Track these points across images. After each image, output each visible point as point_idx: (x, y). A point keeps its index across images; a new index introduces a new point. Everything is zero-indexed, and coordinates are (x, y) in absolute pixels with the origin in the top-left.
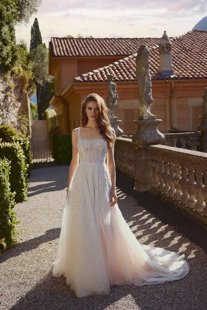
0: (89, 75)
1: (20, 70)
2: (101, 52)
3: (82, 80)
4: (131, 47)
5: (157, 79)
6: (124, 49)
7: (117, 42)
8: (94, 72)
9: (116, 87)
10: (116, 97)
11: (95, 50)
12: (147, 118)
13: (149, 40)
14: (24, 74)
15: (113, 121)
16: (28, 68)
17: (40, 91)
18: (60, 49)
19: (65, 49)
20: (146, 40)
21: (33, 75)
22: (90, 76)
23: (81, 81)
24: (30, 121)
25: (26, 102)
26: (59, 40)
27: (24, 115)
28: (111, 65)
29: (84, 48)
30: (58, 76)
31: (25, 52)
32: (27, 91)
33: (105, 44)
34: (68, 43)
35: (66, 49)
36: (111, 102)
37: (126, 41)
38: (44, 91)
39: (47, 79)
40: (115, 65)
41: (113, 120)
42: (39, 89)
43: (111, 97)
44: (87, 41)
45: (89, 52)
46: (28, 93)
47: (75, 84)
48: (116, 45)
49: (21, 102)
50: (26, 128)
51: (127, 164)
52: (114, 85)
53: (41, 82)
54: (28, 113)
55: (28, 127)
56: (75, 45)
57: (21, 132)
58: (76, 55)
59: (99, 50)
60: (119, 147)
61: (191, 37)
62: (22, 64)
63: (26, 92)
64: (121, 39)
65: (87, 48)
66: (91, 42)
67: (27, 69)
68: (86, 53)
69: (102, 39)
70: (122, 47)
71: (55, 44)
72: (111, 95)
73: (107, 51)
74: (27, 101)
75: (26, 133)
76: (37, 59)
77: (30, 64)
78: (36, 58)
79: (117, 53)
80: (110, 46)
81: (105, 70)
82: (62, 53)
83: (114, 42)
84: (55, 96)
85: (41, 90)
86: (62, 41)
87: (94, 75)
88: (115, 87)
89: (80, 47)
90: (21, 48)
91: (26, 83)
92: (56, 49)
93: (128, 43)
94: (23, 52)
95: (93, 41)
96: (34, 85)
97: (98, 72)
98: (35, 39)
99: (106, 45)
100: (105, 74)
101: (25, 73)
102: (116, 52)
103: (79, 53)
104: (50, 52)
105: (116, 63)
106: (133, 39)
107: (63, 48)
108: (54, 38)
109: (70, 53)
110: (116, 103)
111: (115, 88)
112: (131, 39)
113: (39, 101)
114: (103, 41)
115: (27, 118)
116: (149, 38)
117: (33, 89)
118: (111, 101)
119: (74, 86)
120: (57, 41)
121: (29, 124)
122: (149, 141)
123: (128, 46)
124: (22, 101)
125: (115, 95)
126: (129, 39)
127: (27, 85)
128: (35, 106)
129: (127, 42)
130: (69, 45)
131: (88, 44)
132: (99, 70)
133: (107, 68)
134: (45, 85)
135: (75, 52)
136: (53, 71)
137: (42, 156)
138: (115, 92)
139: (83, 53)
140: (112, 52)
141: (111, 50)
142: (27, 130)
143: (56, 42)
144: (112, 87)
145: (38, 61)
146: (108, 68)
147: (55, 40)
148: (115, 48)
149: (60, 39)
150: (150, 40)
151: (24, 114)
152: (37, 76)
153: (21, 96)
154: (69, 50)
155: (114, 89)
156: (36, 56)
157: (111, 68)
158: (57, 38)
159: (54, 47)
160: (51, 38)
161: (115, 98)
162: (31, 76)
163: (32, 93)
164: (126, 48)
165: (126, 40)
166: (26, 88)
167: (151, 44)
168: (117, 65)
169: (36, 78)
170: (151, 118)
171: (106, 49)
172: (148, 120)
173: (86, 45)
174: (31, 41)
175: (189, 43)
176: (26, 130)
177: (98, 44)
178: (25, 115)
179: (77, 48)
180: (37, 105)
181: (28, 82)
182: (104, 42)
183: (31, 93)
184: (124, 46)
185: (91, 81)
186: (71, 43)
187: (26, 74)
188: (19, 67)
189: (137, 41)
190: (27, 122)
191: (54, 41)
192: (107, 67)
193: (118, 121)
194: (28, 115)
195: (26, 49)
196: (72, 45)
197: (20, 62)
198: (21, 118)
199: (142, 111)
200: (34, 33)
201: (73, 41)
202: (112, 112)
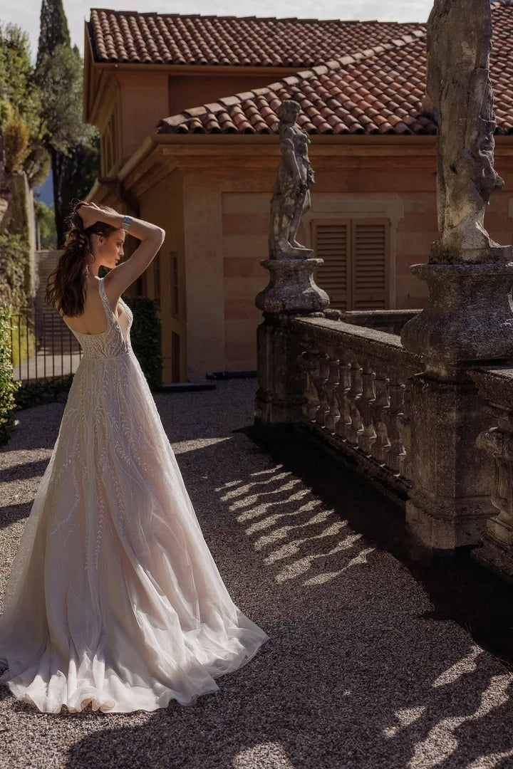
0: (209, 111)
1: (6, 109)
2: (238, 55)
3: (189, 127)
4: (325, 45)
5: (421, 132)
6: (303, 48)
7: (283, 30)
8: (223, 104)
9: (308, 144)
10: (309, 180)
11: (221, 47)
12: (475, 256)
13: (373, 28)
14: (16, 122)
15: (297, 261)
16: (28, 105)
17: (63, 174)
18: (116, 42)
19: (131, 41)
20: (365, 28)
21: (43, 127)
22: (213, 117)
23: (182, 128)
24: (32, 252)
25: (20, 200)
26: (114, 19)
27: (15, 234)
28: (277, 86)
29: (188, 42)
30: (109, 124)
31: (21, 61)
32: (25, 170)
33: (248, 32)
34: (140, 26)
35: (136, 41)
36: (291, 196)
37: (307, 28)
38: (73, 174)
39: (79, 139)
40: (287, 86)
41: (297, 257)
42: (60, 169)
43: (290, 179)
44: (196, 24)
45: (203, 53)
46: (28, 175)
47: (165, 136)
48: (282, 37)
49: (6, 199)
50: (21, 272)
51: (353, 414)
52: (302, 138)
53: (63, 147)
54: (27, 230)
55: (27, 268)
56: (162, 33)
57: (6, 280)
58: (166, 59)
59: (232, 47)
60: (317, 352)
61: (498, 21)
62: (12, 94)
63: (20, 172)
64: (294, 21)
65: (198, 42)
66: (207, 27)
67: (25, 109)
68: (195, 55)
69: (238, 20)
70: (299, 44)
71: (103, 27)
72: (291, 172)
73: (256, 51)
74: (23, 197)
75: (20, 283)
76: (54, 82)
77: (35, 95)
78: (51, 80)
79: (285, 59)
80: (265, 39)
81: (256, 100)
82: (124, 53)
83: (274, 30)
84: (100, 181)
85: (66, 170)
86: (125, 21)
87: (223, 112)
88: (306, 144)
89: (175, 38)
90: (11, 50)
91: (22, 147)
92: (105, 41)
93: (315, 34)
94: (14, 61)
95: (214, 24)
96: (46, 155)
97: (235, 105)
98: (50, 35)
99: (251, 35)
100: (257, 112)
101: (19, 119)
102: (281, 55)
103: (173, 54)
104: (90, 51)
105: (291, 80)
106: (328, 22)
107: (125, 39)
108: (99, 11)
109: (146, 54)
110: (307, 200)
111: (305, 146)
112: (321, 23)
113: (60, 199)
114: (241, 25)
115: (24, 242)
116: (373, 23)
117: (41, 165)
118: (290, 191)
119: (161, 146)
120: (108, 18)
121: (28, 261)
122: (482, 349)
123: (314, 41)
124: (10, 196)
125: (305, 170)
126: (316, 21)
127: (24, 153)
128: (49, 213)
129: (311, 31)
130: (143, 33)
131: (200, 31)
132: (239, 98)
133: (264, 95)
134: (73, 154)
135: (161, 50)
136: (95, 109)
137: (64, 348)
138: (304, 161)
139: (185, 55)
140: (270, 55)
141: (266, 50)
142: (23, 276)
143: (106, 23)
144: (295, 142)
145: (57, 89)
146: (266, 95)
147: (104, 15)
148: (279, 44)
149: (118, 14)
150: (377, 28)
151: (15, 232)
152: (54, 130)
153: (9, 182)
154: (143, 44)
155: (300, 151)
156: (50, 75)
157: (273, 95)
158: (109, 12)
159: (100, 35)
160: (92, 10)
161: (304, 182)
162: (37, 129)
163: (39, 174)
164: (310, 45)
165: (308, 25)
166: (21, 161)
167: (380, 37)
168: (292, 86)
169: (51, 135)
170: (490, 257)
171: (251, 46)
172: (477, 263)
173: (193, 34)
174: (40, 40)
175: (497, 35)
176: (20, 277)
177: (229, 32)
178: (18, 236)
179: (167, 41)
180: (54, 209)
181: (26, 143)
182: (244, 28)
183: (34, 176)
184: (305, 40)
185: (215, 130)
186: (150, 27)
187: (23, 121)
188: (3, 103)
189: (340, 30)
190: (22, 255)
191: (101, 20)
192: (264, 90)
193: (312, 260)
194: (25, 235)
195: (25, 54)
196: (153, 33)
197: (6, 89)
198: (7, 244)
199: (451, 227)
200: (48, 20)
201: (157, 22)
202: (293, 229)
